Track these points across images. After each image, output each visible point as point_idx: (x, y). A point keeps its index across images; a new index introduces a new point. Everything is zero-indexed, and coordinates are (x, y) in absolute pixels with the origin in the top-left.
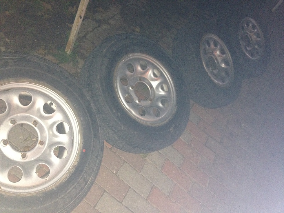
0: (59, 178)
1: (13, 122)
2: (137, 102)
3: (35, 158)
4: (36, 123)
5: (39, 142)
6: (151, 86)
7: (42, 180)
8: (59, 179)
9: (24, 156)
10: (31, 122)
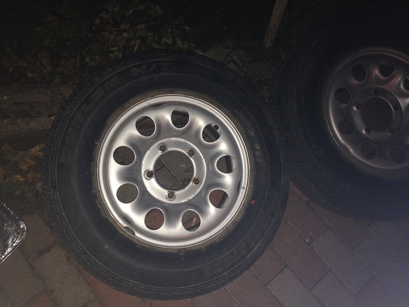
0: (211, 235)
1: (163, 148)
2: (364, 132)
3: (186, 200)
4: (192, 152)
5: (193, 179)
6: (397, 106)
7: (187, 233)
8: (211, 237)
9: (171, 196)
10: (185, 150)
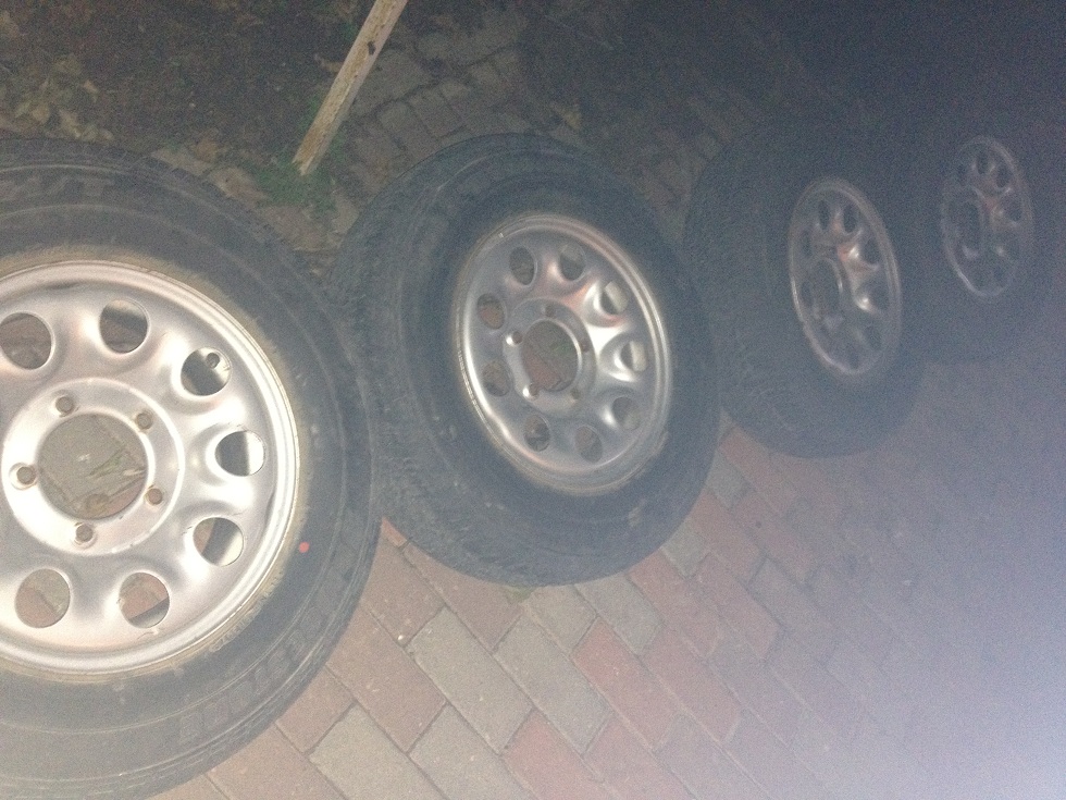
0: (198, 635)
1: (67, 403)
2: (526, 393)
3: (126, 547)
4: (146, 420)
5: (145, 491)
6: (587, 345)
7: (136, 632)
8: (197, 639)
9: (85, 535)
10: (128, 413)
